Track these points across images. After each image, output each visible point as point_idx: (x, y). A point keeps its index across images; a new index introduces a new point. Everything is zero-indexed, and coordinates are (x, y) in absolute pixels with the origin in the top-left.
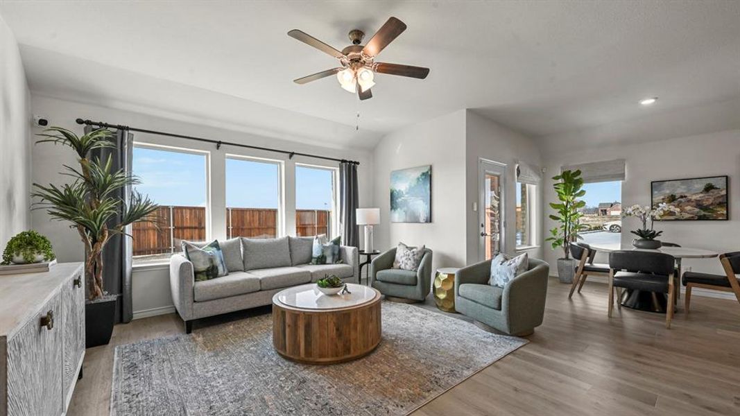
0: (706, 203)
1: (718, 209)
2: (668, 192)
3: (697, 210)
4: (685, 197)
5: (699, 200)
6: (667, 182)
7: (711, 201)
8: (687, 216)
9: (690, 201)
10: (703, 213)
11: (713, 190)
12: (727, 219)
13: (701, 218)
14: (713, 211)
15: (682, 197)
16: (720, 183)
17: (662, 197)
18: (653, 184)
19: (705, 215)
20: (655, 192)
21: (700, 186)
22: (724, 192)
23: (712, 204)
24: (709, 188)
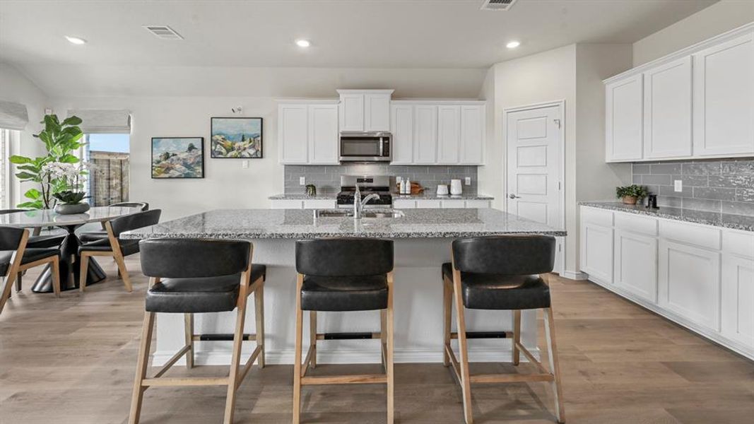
0: (189, 162)
1: (197, 168)
2: (163, 150)
3: (184, 168)
4: (176, 155)
5: (184, 159)
6: (163, 140)
7: (192, 160)
8: (177, 174)
9: (178, 159)
10: (187, 171)
11: (193, 150)
12: (203, 177)
13: (187, 176)
14: (193, 170)
15: (174, 155)
16: (198, 144)
17: (160, 154)
18: (154, 140)
19: (188, 173)
20: (154, 149)
21: (185, 145)
22: (200, 153)
23: (193, 163)
24: (191, 148)
